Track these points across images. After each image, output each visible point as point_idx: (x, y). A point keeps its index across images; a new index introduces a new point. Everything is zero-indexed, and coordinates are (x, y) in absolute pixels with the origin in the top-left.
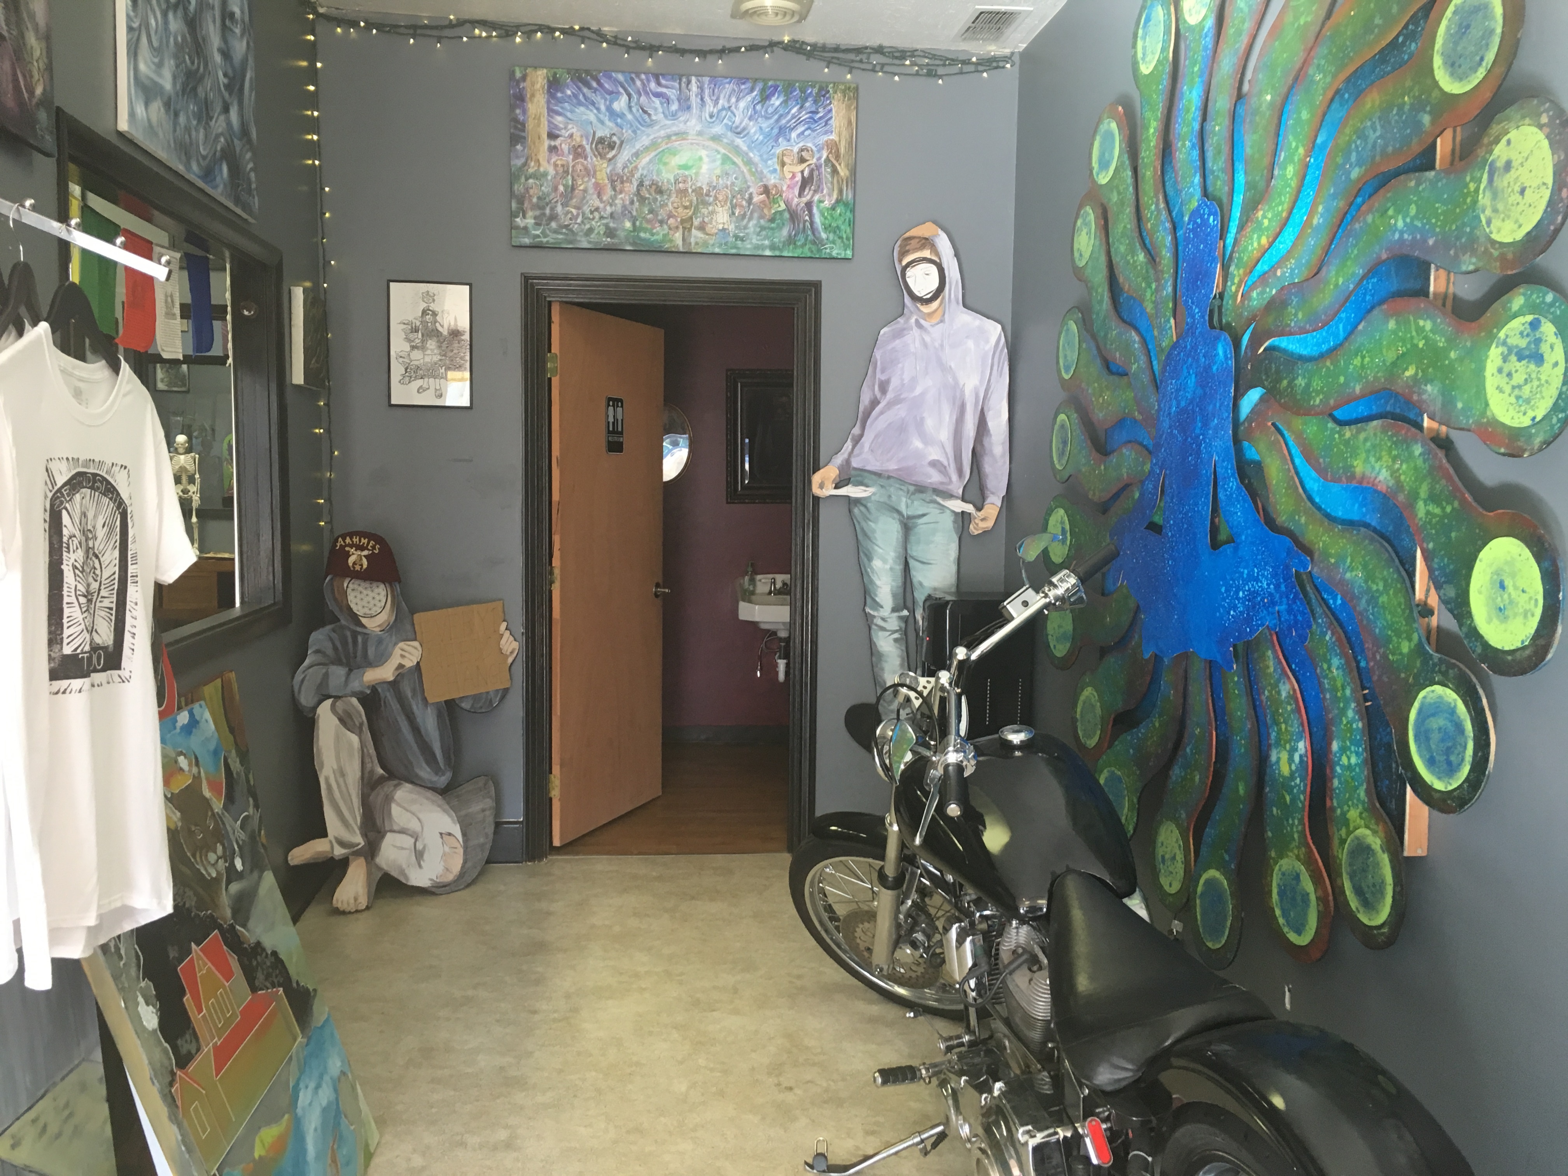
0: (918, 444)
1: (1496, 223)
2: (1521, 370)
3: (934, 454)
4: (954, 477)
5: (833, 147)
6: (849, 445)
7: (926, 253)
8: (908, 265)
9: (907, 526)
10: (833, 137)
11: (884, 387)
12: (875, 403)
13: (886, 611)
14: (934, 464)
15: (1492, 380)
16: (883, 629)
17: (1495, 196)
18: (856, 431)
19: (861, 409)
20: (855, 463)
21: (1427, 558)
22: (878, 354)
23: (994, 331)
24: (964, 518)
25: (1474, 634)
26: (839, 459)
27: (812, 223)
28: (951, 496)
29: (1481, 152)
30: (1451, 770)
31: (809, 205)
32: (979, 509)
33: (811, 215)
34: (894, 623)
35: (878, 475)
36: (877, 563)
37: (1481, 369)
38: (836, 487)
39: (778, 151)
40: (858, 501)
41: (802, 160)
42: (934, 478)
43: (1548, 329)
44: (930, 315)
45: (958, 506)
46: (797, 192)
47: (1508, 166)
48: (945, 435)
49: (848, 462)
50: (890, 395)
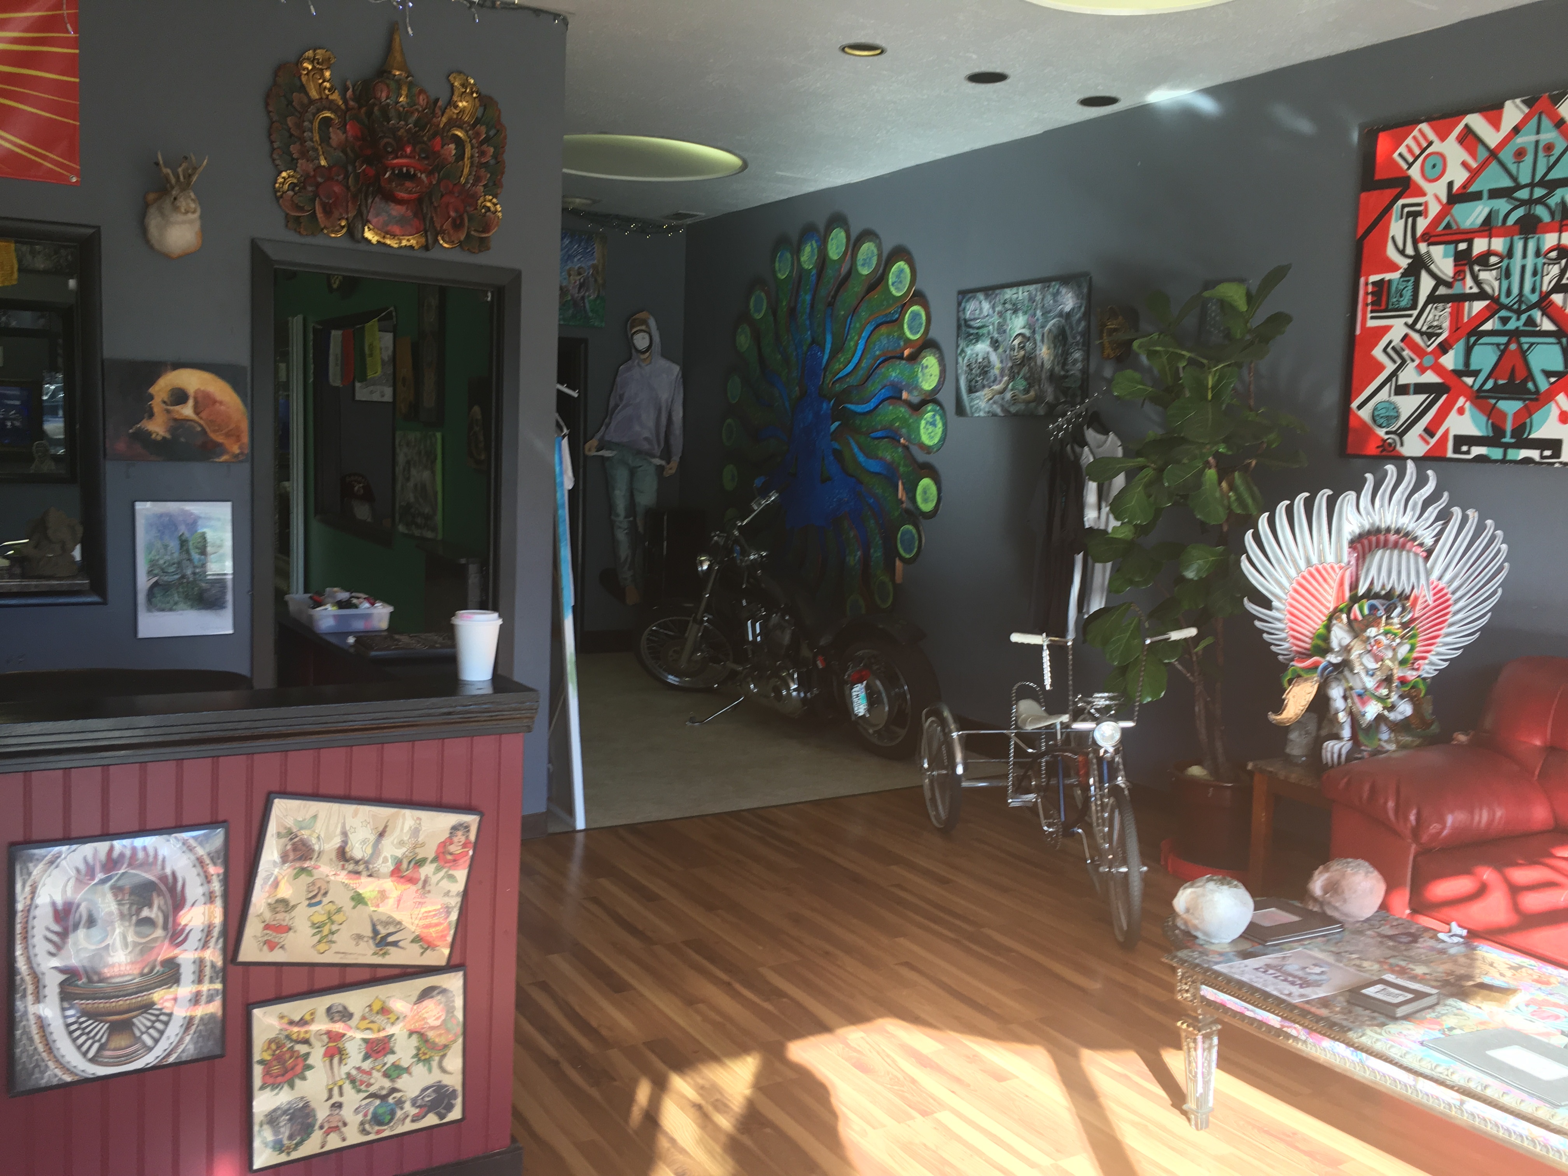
0: (637, 428)
1: (923, 383)
2: (931, 428)
3: (646, 434)
4: (656, 447)
5: (595, 267)
6: (603, 428)
7: (643, 327)
8: (635, 333)
9: (632, 472)
10: (595, 262)
11: (621, 397)
12: (617, 406)
13: (621, 518)
14: (646, 439)
15: (922, 431)
16: (620, 528)
17: (923, 375)
18: (607, 420)
19: (610, 408)
20: (607, 438)
21: (903, 484)
22: (618, 379)
23: (676, 369)
24: (660, 469)
25: (917, 508)
26: (599, 435)
27: (585, 307)
28: (654, 456)
29: (919, 360)
30: (911, 551)
31: (583, 298)
32: (668, 463)
33: (584, 303)
34: (625, 525)
35: (617, 444)
36: (617, 492)
37: (919, 427)
38: (597, 451)
39: (568, 267)
40: (608, 458)
41: (579, 274)
42: (646, 446)
43: (938, 417)
44: (645, 360)
45: (658, 461)
46: (577, 290)
47: (927, 367)
48: (651, 424)
49: (603, 436)
50: (624, 402)
